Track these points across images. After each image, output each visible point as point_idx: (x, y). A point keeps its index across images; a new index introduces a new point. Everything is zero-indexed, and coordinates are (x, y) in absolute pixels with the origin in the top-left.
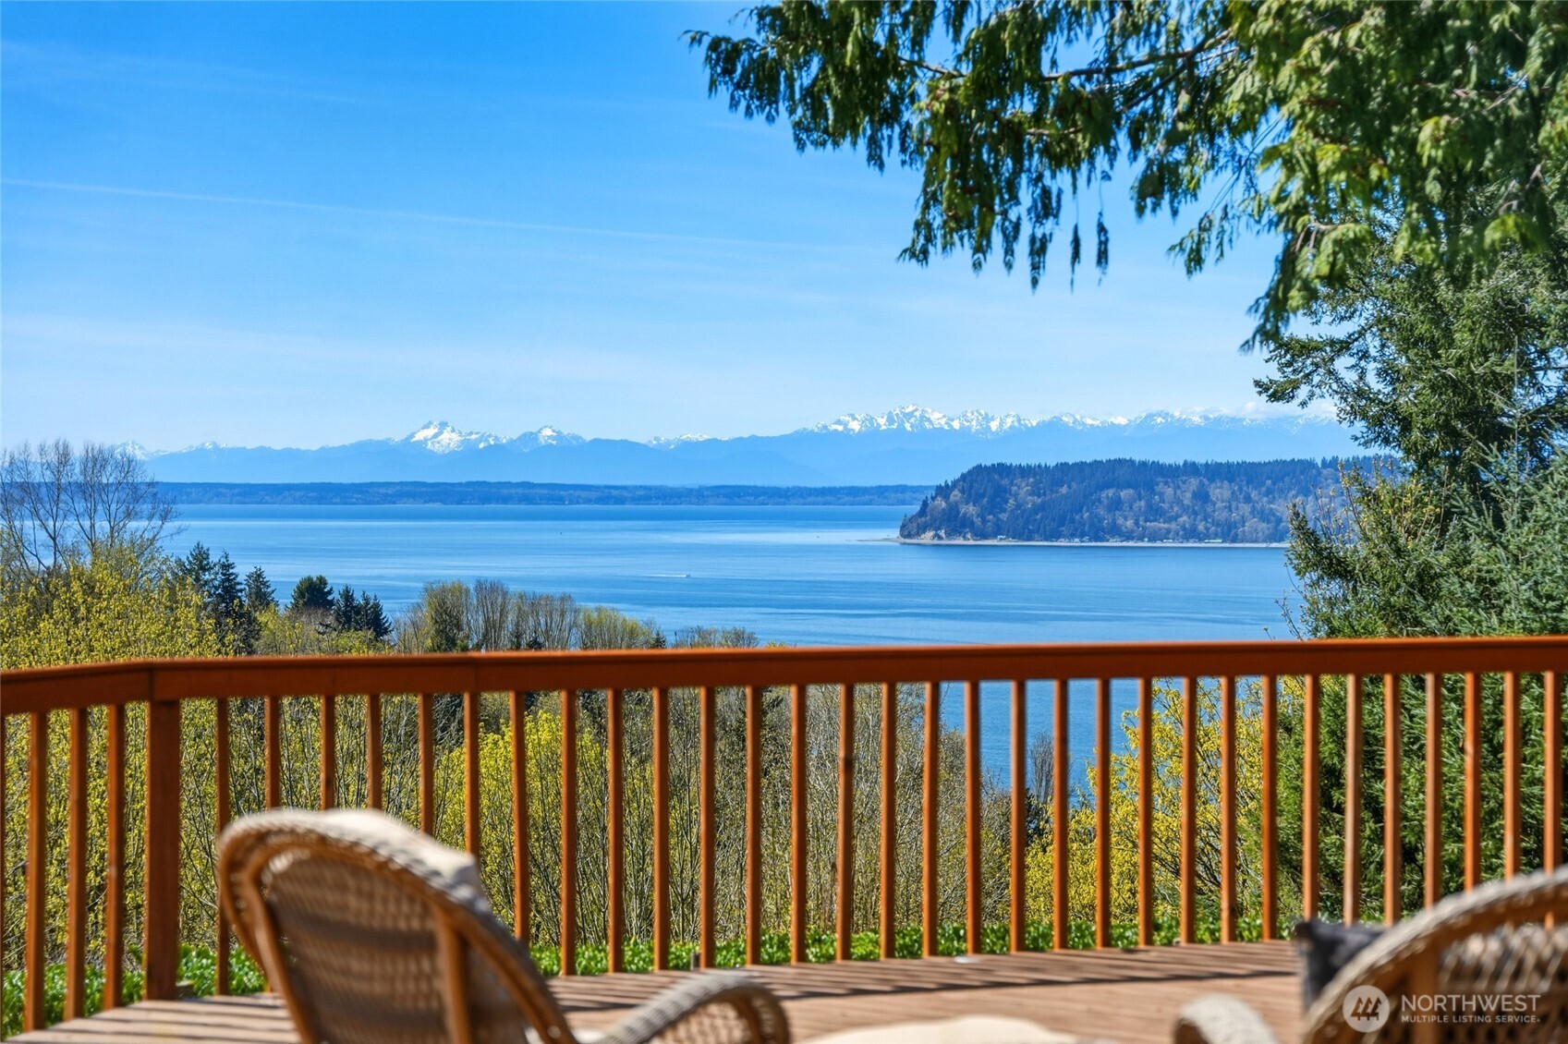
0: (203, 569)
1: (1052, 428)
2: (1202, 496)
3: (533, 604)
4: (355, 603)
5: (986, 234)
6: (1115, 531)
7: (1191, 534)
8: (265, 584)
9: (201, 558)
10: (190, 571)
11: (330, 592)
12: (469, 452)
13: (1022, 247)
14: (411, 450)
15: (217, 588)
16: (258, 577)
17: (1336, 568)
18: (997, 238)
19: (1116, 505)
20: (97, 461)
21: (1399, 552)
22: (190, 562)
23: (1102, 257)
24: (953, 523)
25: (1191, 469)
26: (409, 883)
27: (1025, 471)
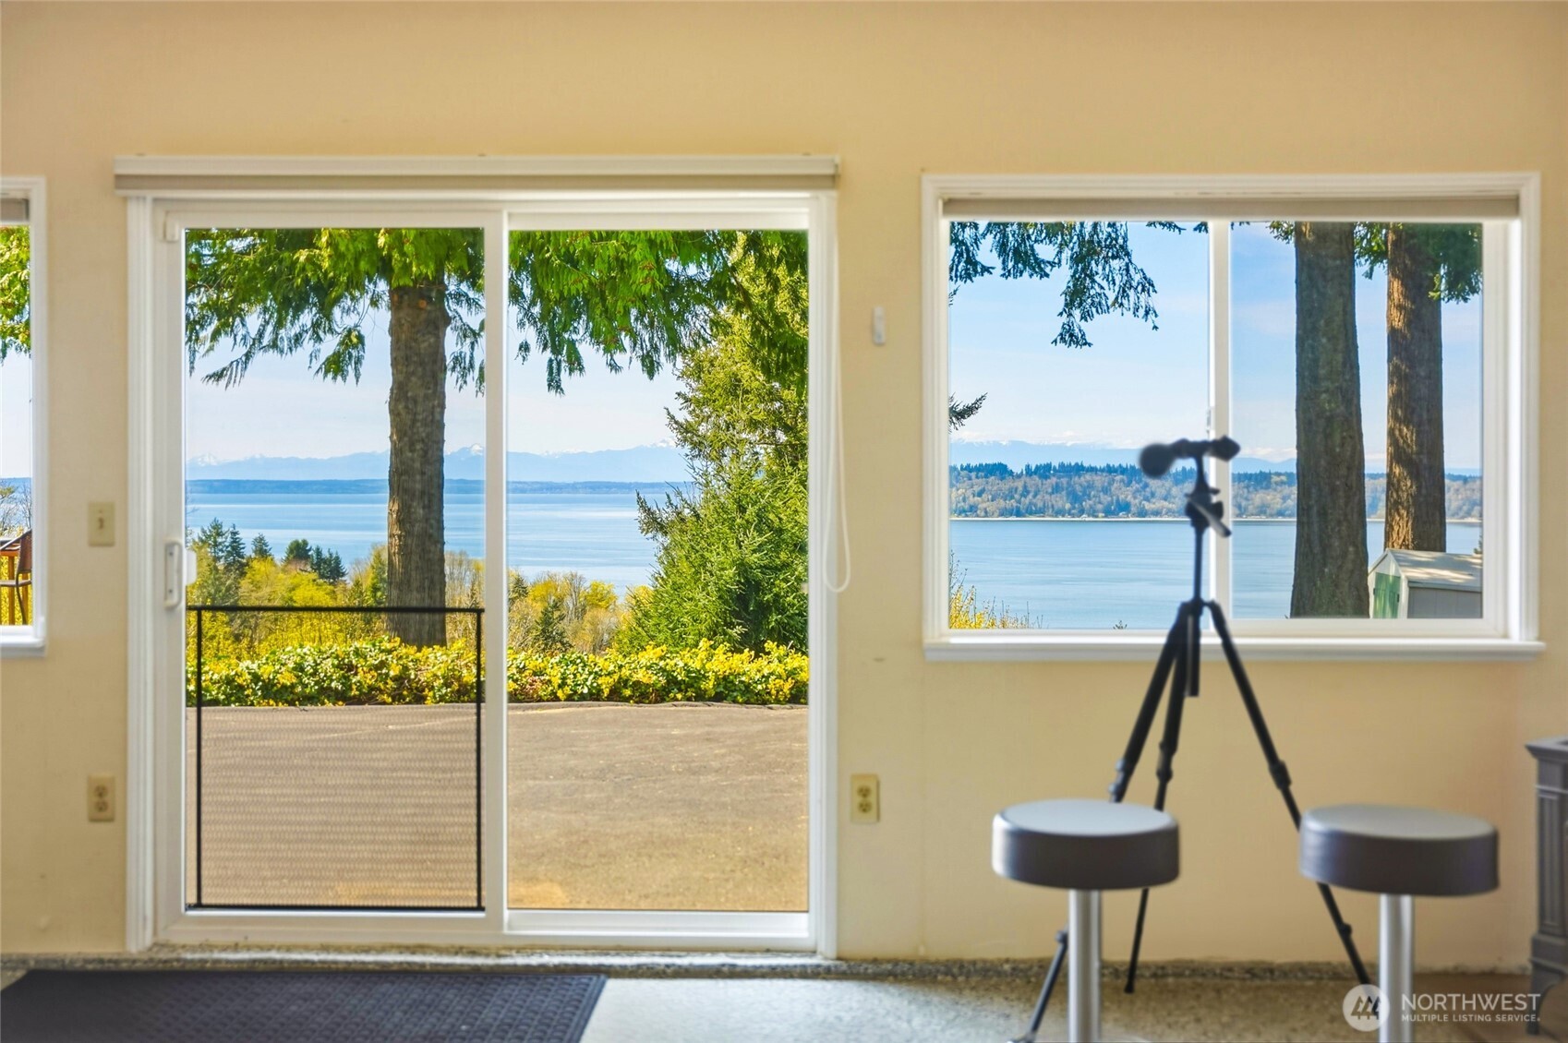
0: (219, 534)
4: (323, 557)
8: (266, 545)
9: (216, 527)
10: (210, 536)
11: (310, 550)
15: (227, 547)
22: (210, 531)
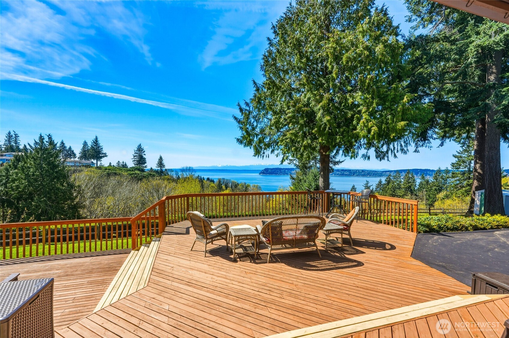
1: (272, 165)
2: (285, 171)
3: (227, 180)
4: (212, 180)
5: (259, 155)
6: (278, 174)
7: (284, 174)
9: (199, 176)
11: (210, 179)
12: (222, 167)
13: (262, 156)
14: (217, 167)
15: (200, 178)
16: (203, 178)
17: (293, 179)
18: (260, 156)
19: (278, 172)
20: (190, 167)
21: (299, 178)
23: (268, 157)
24: (264, 173)
25: (284, 169)
26: (200, 217)
27: (270, 169)
